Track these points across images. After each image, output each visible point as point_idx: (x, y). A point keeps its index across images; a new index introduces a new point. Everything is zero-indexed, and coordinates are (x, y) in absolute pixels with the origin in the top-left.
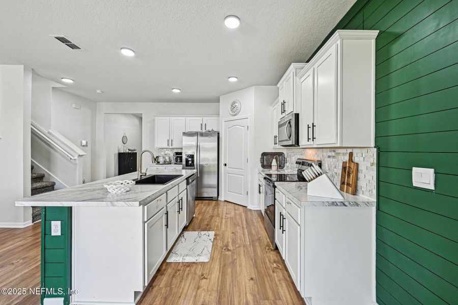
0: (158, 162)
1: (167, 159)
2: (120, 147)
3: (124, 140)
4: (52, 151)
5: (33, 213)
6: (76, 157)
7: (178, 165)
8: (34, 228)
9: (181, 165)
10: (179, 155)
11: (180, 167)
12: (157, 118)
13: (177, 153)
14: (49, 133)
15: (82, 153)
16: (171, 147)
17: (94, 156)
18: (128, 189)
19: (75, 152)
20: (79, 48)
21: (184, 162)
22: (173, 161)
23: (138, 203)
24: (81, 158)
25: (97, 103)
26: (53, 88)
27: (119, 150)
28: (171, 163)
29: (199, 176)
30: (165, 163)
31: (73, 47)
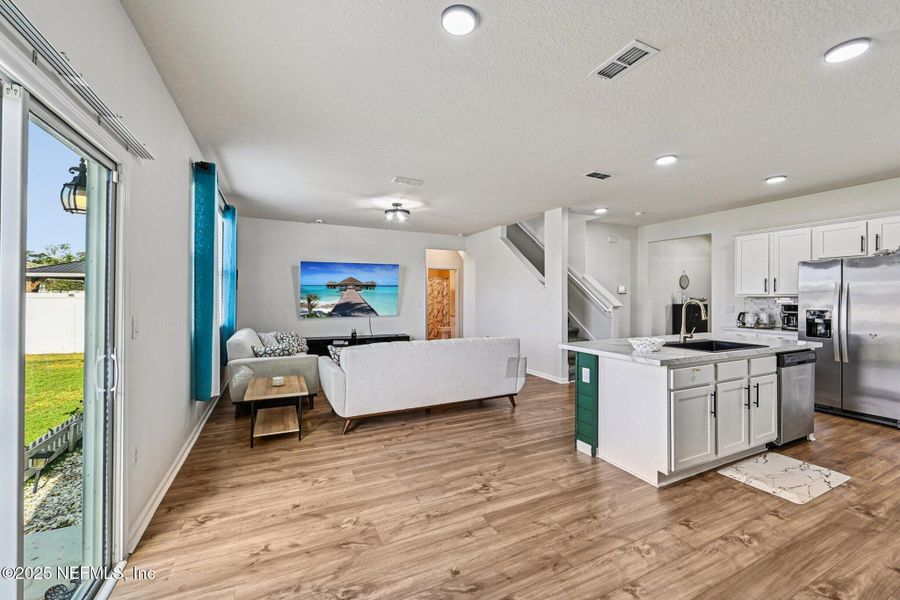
0: (744, 324)
1: (764, 318)
2: (675, 294)
3: (684, 283)
4: (587, 301)
5: (569, 371)
6: (611, 310)
7: (790, 333)
8: (570, 386)
9: (797, 333)
10: (791, 311)
11: (792, 336)
12: (739, 239)
13: (787, 308)
14: (584, 278)
15: (618, 304)
16: (772, 294)
17: (635, 309)
18: (655, 349)
19: (610, 302)
20: (608, 176)
21: (802, 326)
22: (779, 324)
23: (659, 363)
24: (617, 311)
25: (639, 229)
26: (588, 222)
27: (673, 300)
28: (772, 328)
29: (846, 360)
30: (758, 325)
31: (603, 177)
